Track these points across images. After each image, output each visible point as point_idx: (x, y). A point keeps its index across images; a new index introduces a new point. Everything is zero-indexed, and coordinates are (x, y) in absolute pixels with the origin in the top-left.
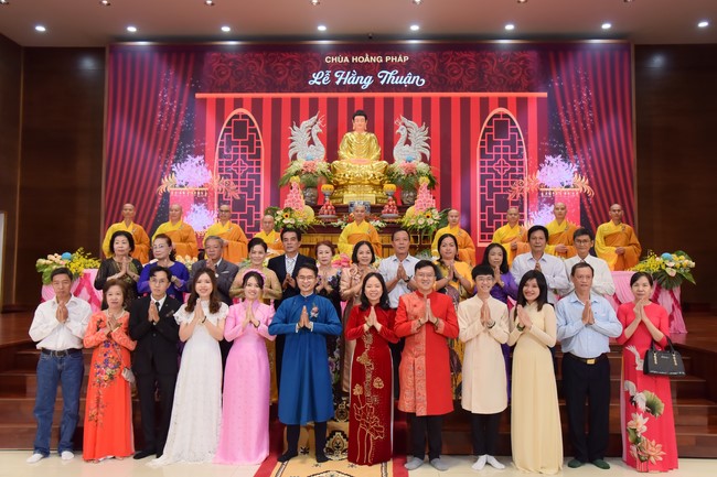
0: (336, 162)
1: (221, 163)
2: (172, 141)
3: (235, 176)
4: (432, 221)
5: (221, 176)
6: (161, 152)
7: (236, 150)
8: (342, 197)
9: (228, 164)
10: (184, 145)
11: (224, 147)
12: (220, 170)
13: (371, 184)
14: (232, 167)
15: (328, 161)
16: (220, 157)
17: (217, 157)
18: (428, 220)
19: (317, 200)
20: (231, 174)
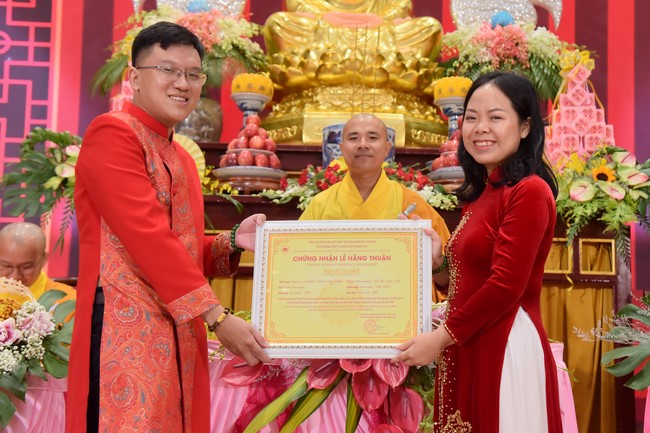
0: (278, 18)
4: (620, 193)
8: (300, 122)
13: (387, 85)
15: (252, 20)
18: (606, 186)
19: (219, 132)
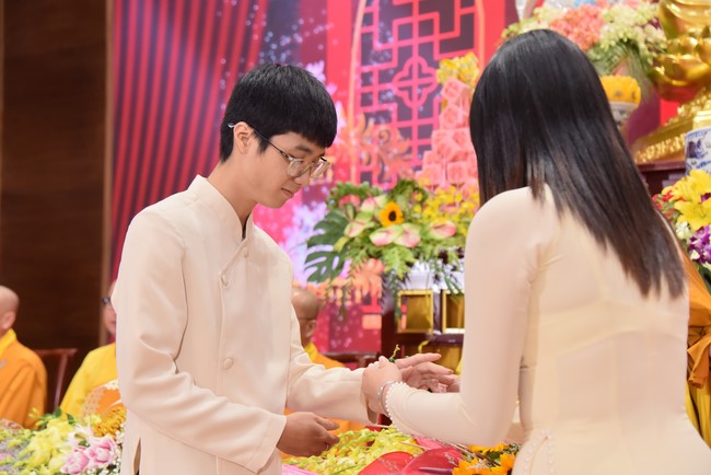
1: (365, 78)
2: (249, 32)
3: (404, 113)
5: (368, 116)
6: (226, 68)
7: (405, 32)
9: (385, 77)
10: (276, 39)
11: (376, 28)
12: (365, 100)
14: (392, 89)
16: (364, 60)
17: (355, 63)
20: (393, 108)
